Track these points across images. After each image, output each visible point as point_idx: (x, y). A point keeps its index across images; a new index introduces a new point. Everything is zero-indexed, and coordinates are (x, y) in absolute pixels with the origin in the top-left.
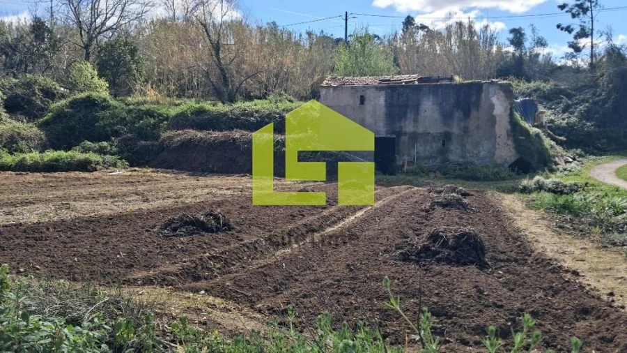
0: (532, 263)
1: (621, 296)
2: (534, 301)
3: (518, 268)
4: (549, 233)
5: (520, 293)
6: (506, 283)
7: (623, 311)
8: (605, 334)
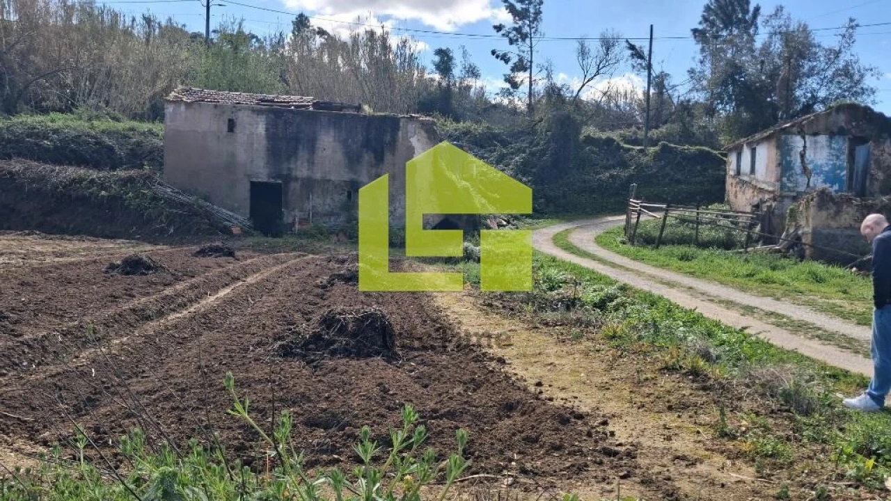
0: (453, 350)
1: (550, 386)
2: (451, 398)
3: (435, 358)
4: (474, 313)
5: (435, 390)
6: (418, 378)
7: (551, 403)
8: (529, 433)
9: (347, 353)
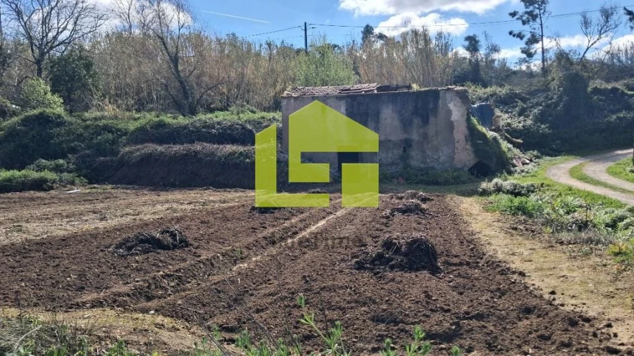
0: (483, 265)
1: (562, 294)
2: (480, 304)
3: (469, 271)
4: (502, 235)
5: (468, 297)
6: (456, 287)
7: (562, 308)
8: (542, 332)
9: (402, 267)
